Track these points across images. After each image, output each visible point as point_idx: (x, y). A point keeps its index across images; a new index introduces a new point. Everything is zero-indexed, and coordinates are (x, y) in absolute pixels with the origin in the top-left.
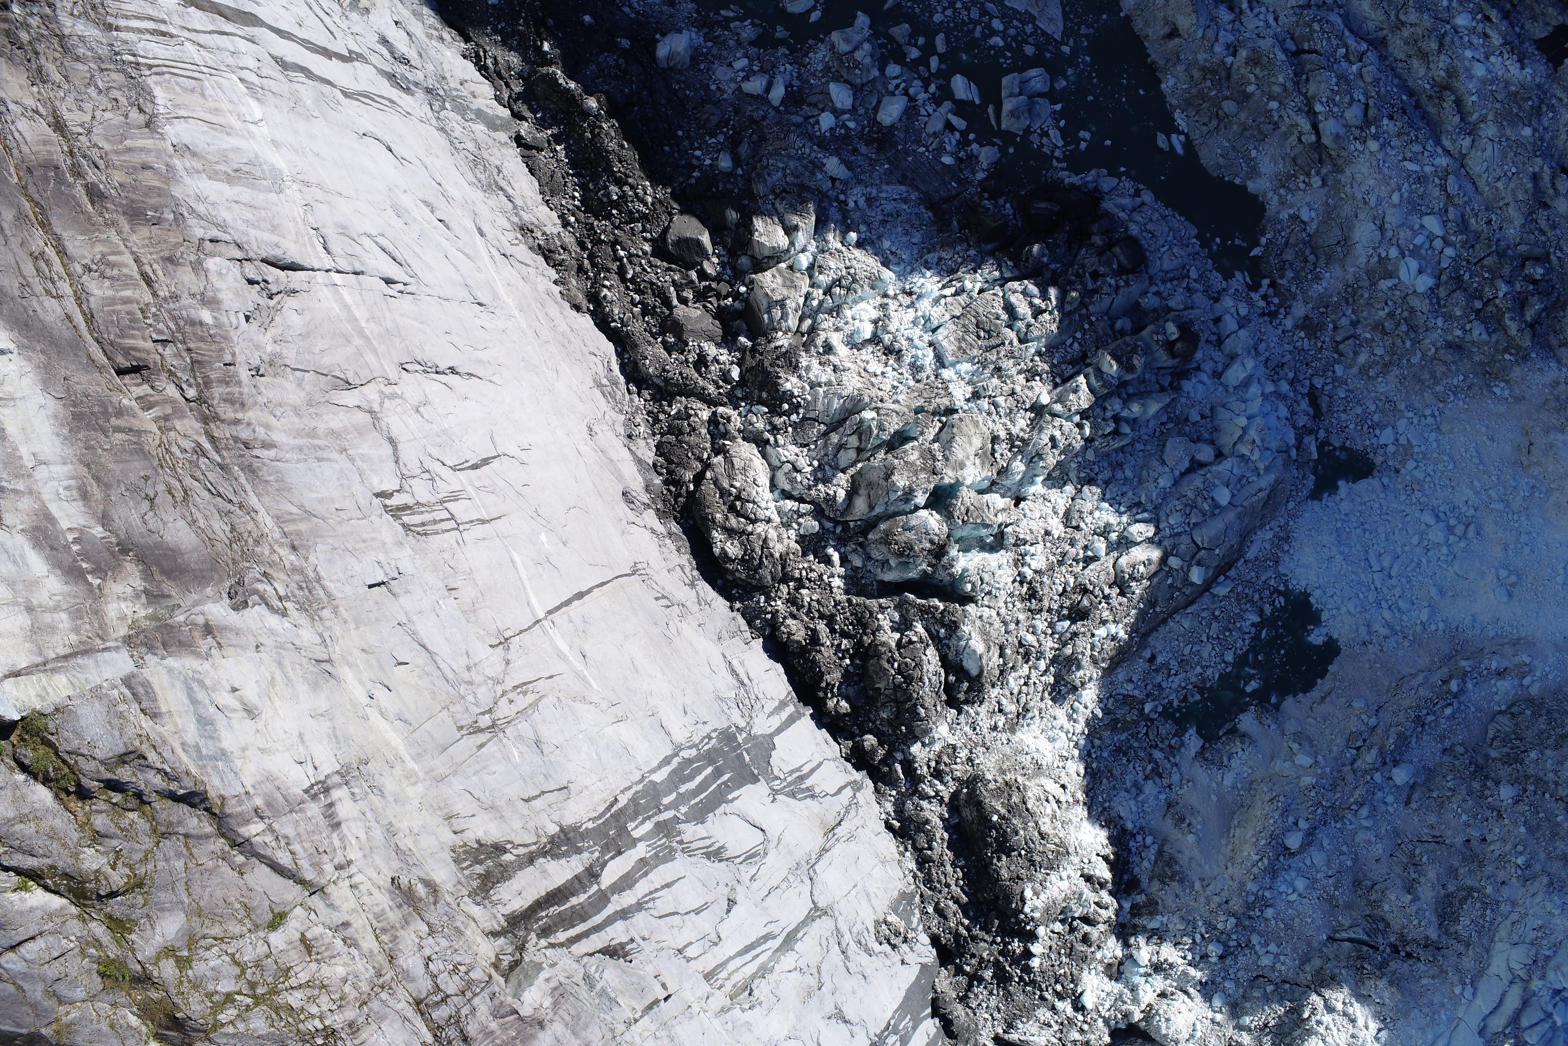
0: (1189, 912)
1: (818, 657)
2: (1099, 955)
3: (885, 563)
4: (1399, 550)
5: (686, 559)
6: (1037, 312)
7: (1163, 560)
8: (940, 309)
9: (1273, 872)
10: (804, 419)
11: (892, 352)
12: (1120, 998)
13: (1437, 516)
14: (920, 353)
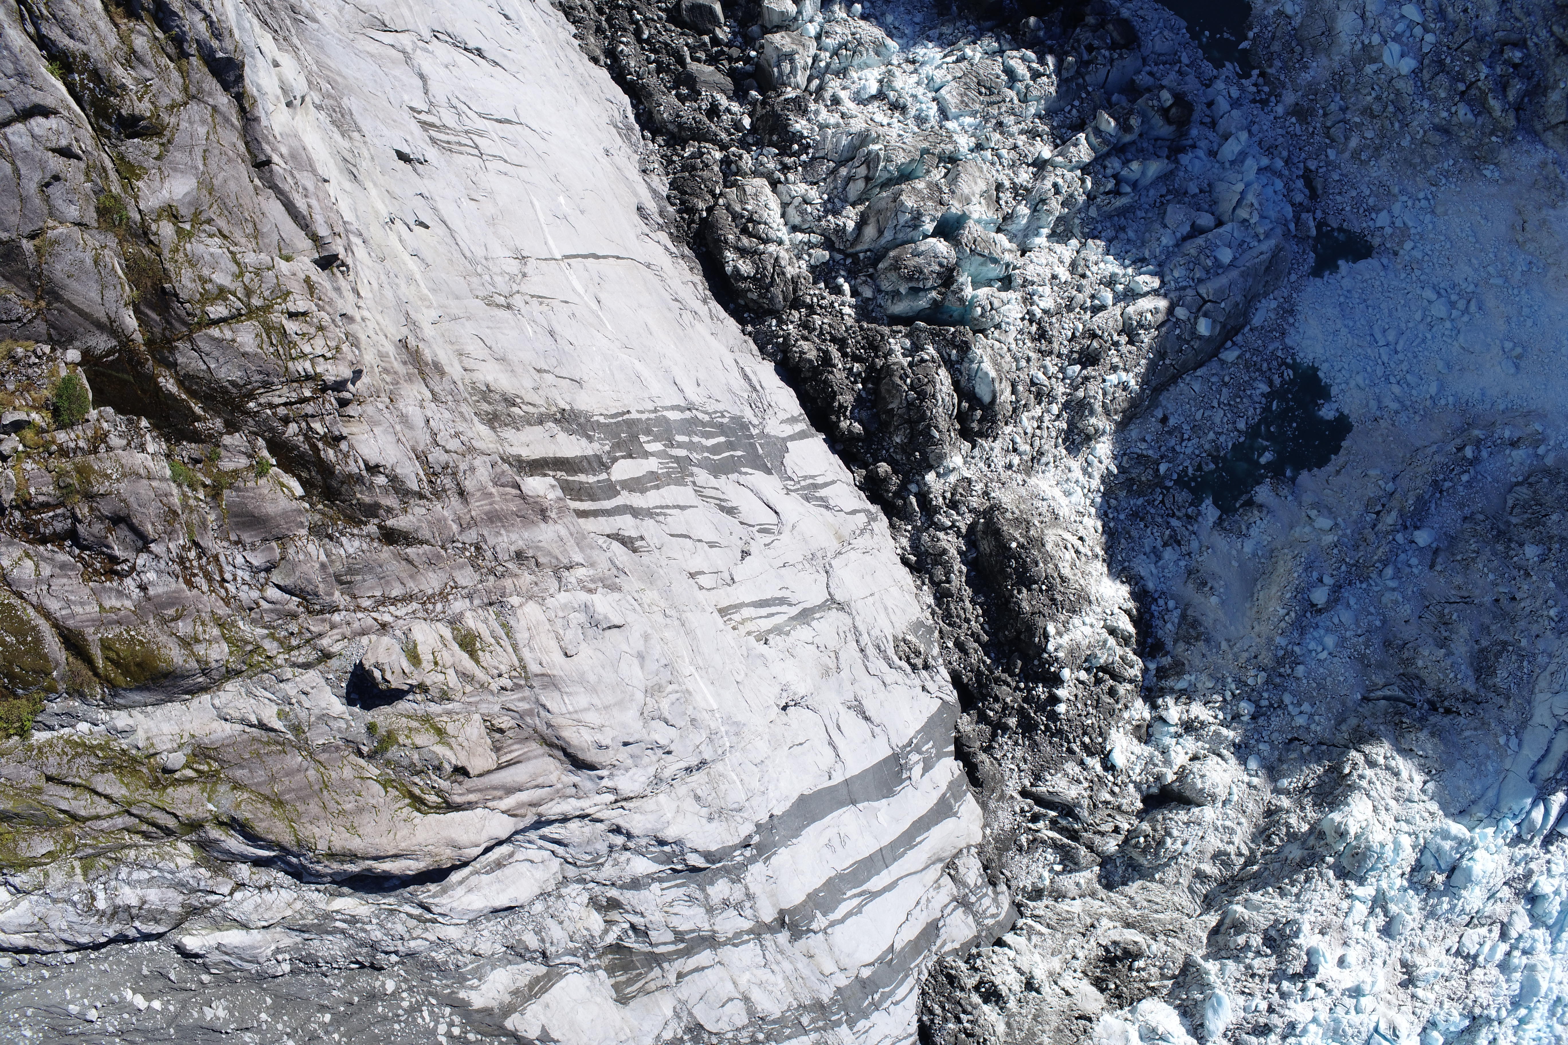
0: (1217, 669)
1: (830, 377)
2: (1126, 715)
3: (896, 295)
4: (1403, 326)
5: (698, 278)
6: (1036, 75)
7: (1170, 311)
8: (943, 72)
9: (1300, 627)
10: (813, 159)
11: (897, 107)
12: (1151, 761)
13: (1438, 293)
14: (924, 106)
